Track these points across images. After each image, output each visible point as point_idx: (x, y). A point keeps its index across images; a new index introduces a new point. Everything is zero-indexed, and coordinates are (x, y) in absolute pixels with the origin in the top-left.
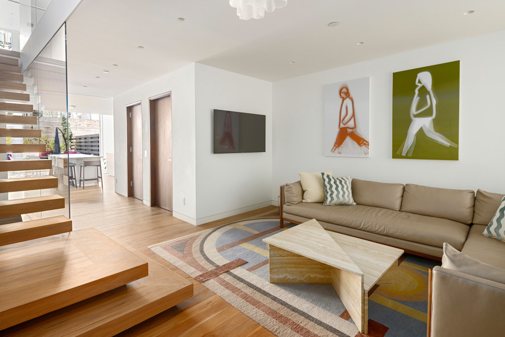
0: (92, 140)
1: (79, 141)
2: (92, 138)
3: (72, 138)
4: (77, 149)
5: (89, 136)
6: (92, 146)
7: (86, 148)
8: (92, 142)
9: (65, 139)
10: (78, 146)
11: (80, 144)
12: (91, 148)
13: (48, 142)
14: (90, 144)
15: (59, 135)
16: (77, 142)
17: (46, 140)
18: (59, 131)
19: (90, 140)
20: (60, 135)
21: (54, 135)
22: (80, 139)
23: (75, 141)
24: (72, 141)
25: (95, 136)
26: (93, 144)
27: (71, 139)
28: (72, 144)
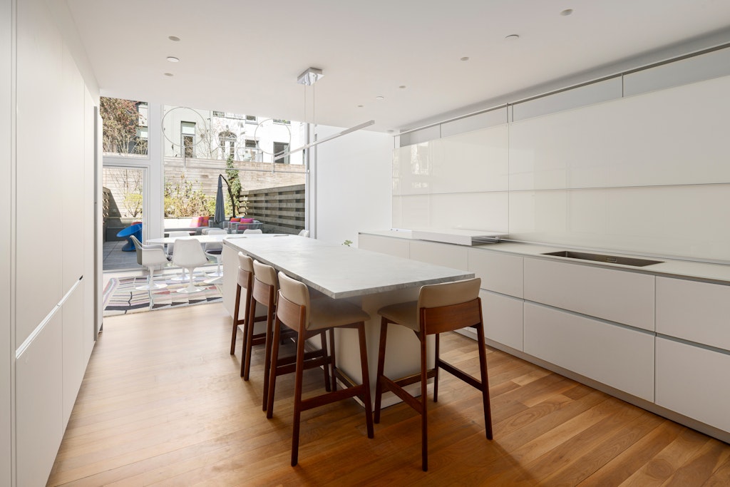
0: (283, 197)
1: (253, 199)
2: (280, 193)
3: (241, 194)
4: (249, 214)
5: (274, 190)
6: (281, 209)
7: (268, 212)
8: (280, 201)
9: (232, 196)
10: (250, 208)
11: (255, 205)
12: (278, 213)
13: (206, 201)
14: (277, 205)
15: (223, 188)
16: (251, 202)
17: (203, 198)
18: (223, 182)
19: (278, 197)
20: (225, 189)
21: (215, 188)
22: (255, 195)
23: (246, 199)
24: (241, 199)
25: (288, 190)
26: (284, 205)
27: (238, 197)
28: (241, 204)
